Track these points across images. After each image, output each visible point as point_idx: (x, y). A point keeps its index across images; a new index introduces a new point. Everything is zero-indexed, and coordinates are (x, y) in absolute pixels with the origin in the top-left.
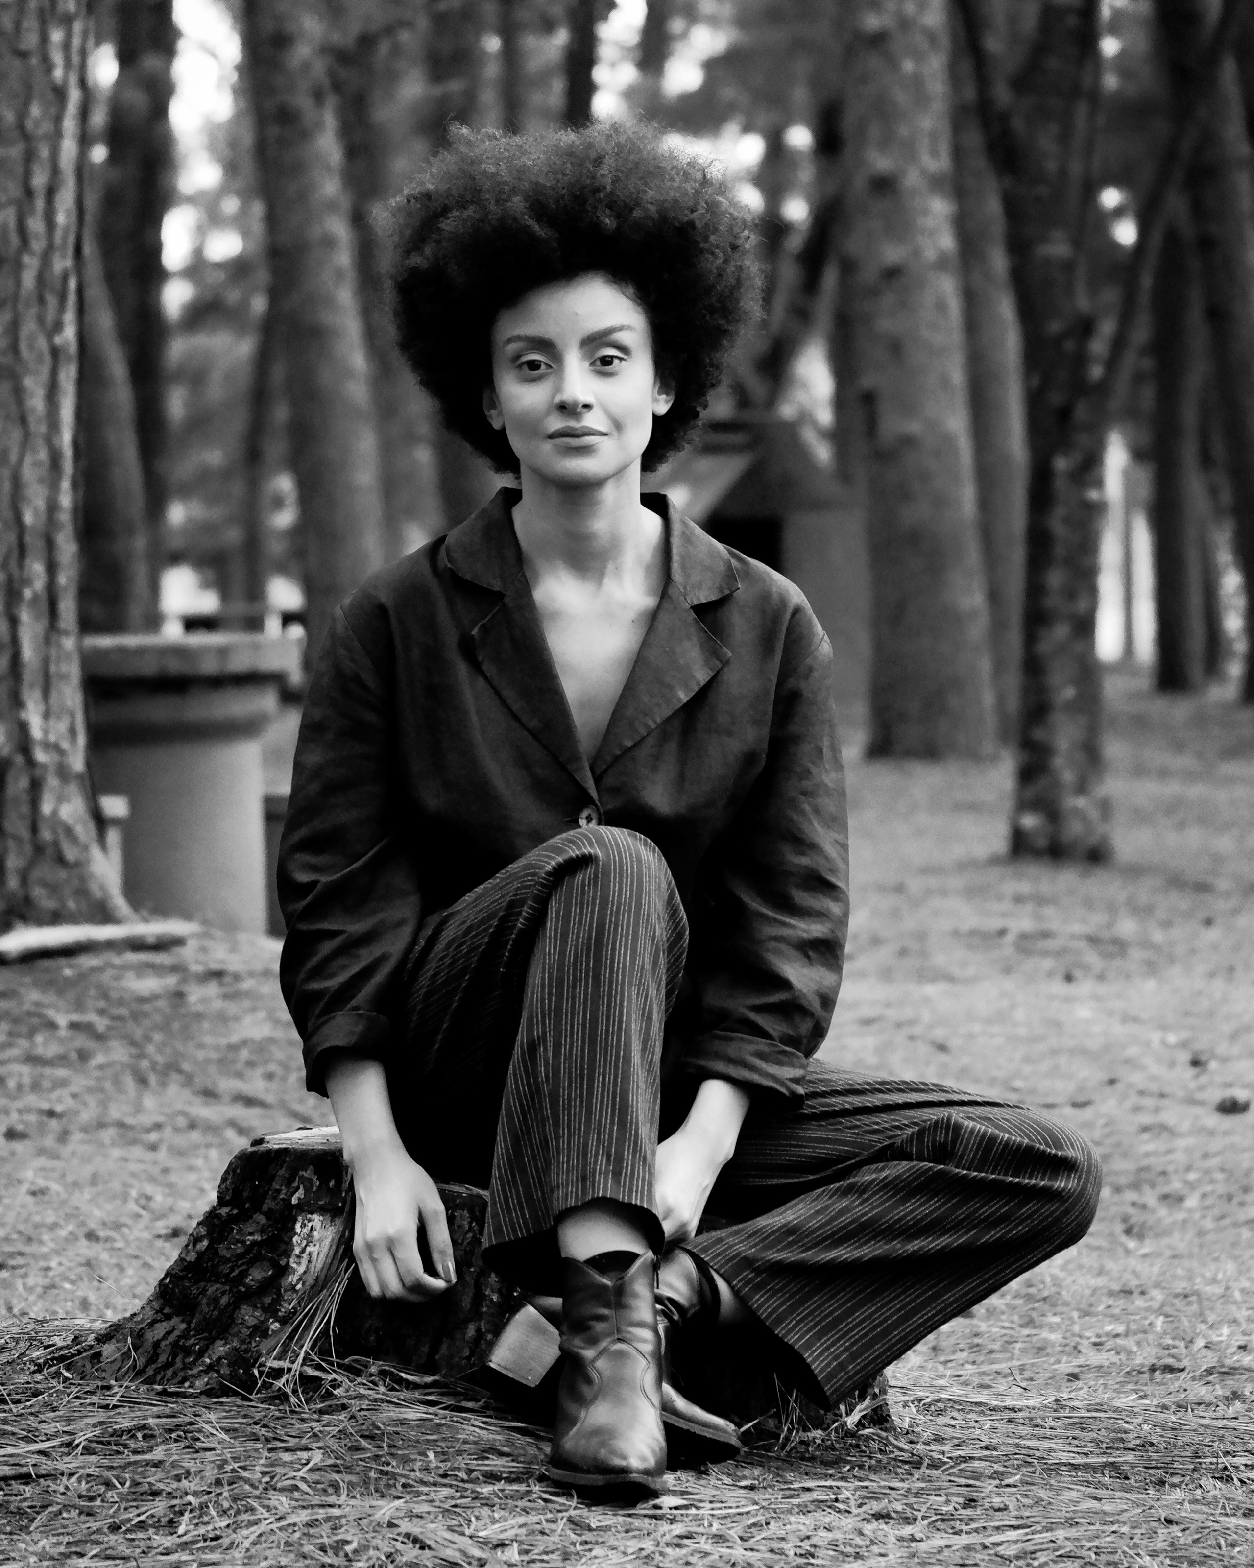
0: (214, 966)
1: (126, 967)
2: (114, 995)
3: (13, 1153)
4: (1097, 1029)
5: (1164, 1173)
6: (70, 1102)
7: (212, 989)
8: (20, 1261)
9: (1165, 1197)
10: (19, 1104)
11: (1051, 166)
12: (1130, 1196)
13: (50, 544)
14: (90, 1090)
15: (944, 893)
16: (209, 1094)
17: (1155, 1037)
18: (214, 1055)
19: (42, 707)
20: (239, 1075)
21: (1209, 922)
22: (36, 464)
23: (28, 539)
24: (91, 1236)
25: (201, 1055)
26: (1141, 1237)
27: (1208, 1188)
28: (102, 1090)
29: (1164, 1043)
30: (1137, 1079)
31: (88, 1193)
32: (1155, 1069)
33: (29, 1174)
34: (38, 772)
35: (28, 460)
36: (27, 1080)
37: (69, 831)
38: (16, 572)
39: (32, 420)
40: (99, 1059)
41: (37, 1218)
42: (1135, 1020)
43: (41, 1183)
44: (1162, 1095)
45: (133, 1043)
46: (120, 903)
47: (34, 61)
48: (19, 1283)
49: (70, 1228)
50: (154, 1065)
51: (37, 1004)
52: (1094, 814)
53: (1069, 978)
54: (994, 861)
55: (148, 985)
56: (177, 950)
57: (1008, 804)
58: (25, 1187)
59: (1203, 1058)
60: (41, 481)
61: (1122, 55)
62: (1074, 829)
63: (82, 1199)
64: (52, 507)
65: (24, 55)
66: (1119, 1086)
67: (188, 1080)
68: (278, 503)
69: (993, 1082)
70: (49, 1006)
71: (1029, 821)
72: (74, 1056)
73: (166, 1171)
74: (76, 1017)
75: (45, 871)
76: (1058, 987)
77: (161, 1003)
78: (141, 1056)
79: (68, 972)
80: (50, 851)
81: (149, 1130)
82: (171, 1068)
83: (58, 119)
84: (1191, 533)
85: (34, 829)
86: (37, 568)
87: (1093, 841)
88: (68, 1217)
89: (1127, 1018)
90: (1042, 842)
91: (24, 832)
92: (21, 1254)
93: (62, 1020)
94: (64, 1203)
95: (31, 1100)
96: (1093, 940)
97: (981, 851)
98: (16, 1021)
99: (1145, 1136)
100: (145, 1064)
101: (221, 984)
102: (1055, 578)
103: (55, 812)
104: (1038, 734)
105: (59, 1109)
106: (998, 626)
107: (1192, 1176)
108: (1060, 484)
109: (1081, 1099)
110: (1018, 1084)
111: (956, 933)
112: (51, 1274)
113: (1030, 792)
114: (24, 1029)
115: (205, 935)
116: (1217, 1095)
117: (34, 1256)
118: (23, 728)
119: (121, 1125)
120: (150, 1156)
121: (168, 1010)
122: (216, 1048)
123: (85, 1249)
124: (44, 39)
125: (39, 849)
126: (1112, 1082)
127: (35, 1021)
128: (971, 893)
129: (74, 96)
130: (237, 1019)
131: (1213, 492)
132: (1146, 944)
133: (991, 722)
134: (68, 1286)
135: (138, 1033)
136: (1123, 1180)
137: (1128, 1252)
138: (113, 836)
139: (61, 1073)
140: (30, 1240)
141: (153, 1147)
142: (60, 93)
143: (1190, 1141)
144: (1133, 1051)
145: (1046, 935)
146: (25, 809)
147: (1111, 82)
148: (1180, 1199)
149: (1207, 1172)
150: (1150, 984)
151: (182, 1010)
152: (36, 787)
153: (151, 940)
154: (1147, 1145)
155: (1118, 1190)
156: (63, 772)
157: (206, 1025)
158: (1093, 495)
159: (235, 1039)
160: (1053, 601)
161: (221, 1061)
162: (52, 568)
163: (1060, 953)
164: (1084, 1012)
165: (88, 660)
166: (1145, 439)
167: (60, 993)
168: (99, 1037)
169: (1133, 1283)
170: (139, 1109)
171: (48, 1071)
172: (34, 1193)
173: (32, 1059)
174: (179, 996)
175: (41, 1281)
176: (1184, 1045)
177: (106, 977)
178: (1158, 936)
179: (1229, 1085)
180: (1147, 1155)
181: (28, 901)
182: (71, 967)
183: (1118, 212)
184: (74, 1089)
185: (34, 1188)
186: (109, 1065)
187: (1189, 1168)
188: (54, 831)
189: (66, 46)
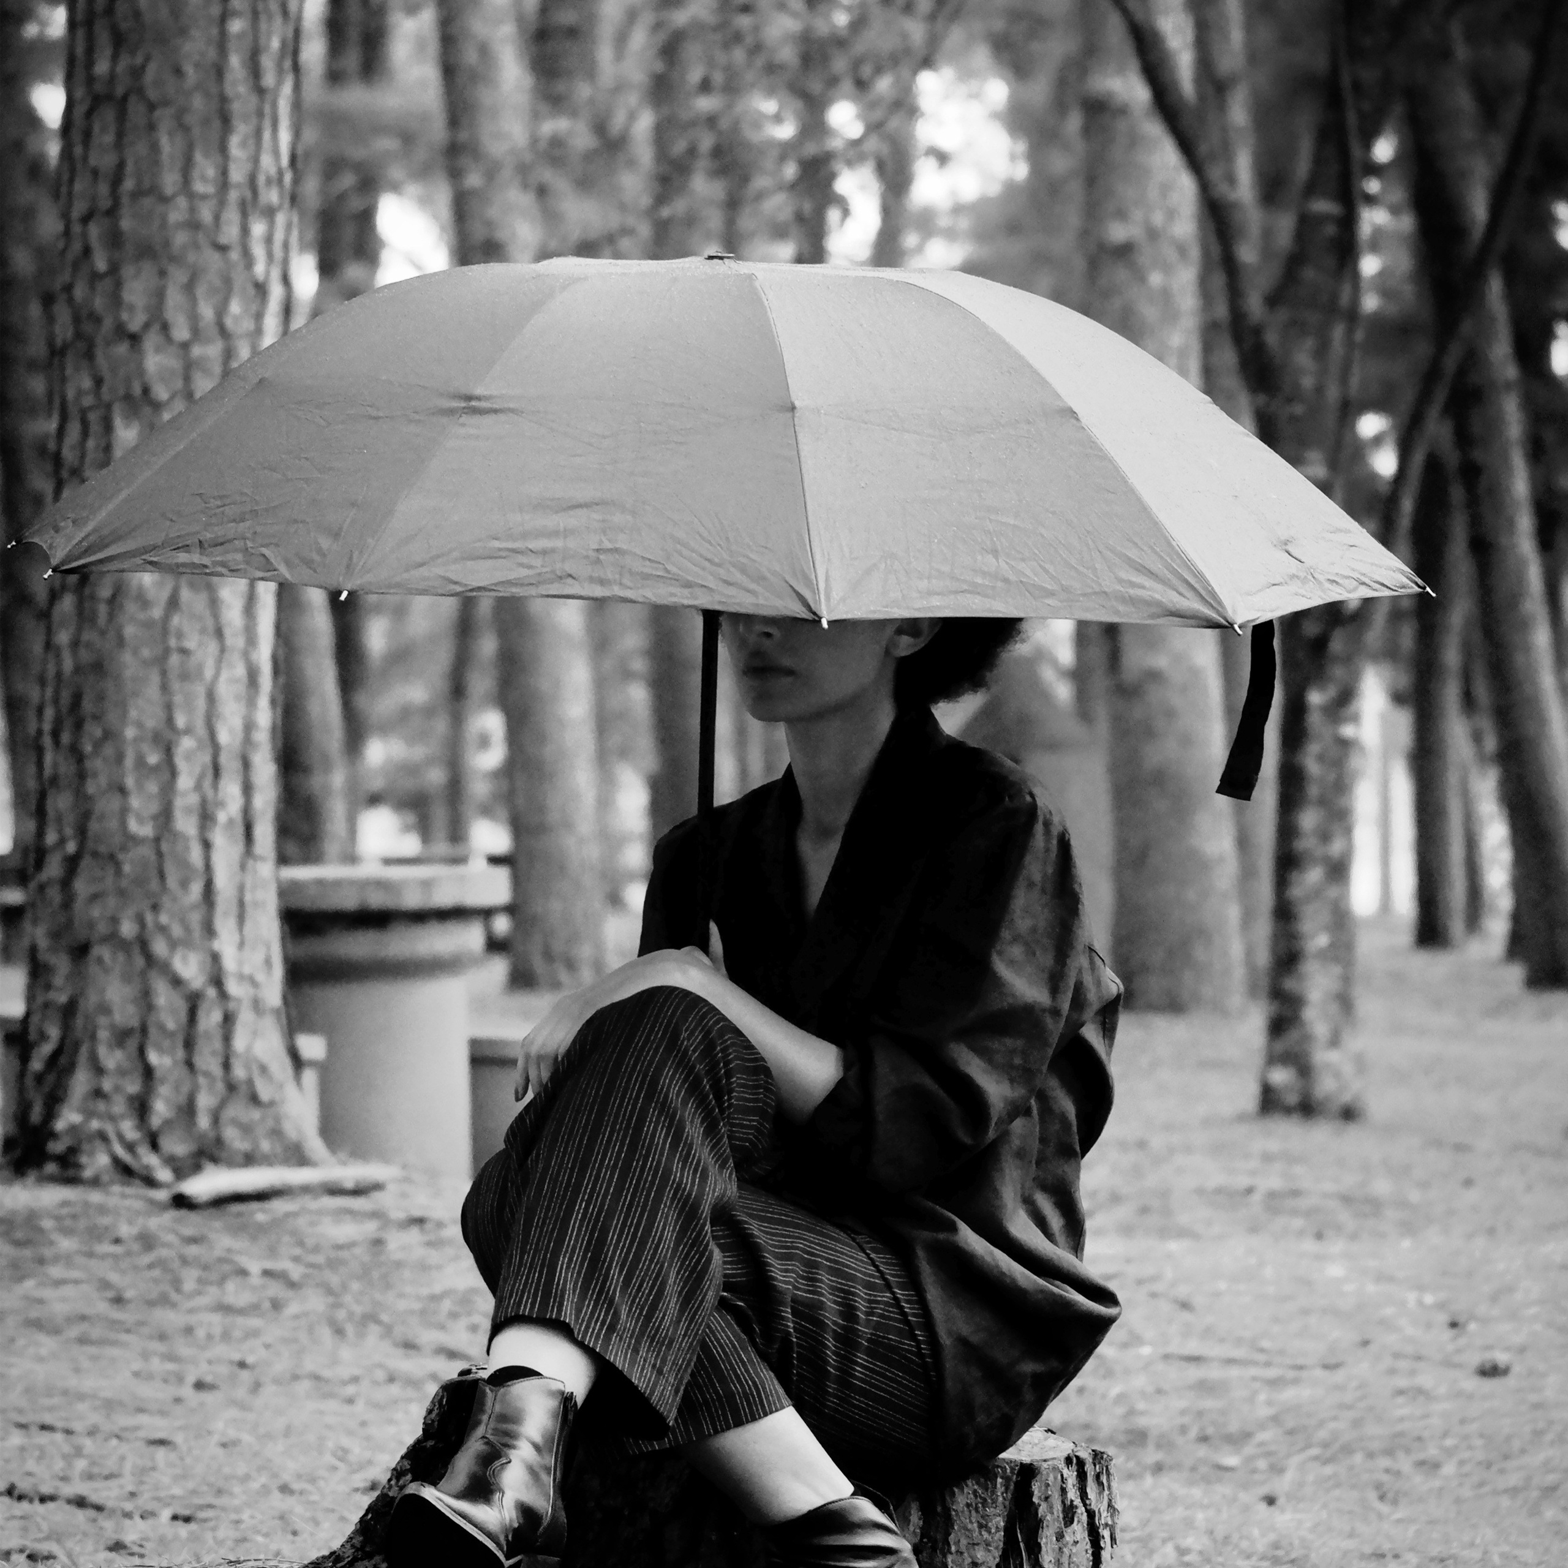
0: (417, 1213)
1: (320, 1212)
2: (310, 1242)
3: (202, 1404)
4: (1349, 1288)
5: (1419, 1439)
6: (263, 1353)
7: (414, 1235)
8: (209, 1514)
9: (1421, 1464)
10: (209, 1354)
11: (1307, 382)
12: (1384, 1462)
13: (246, 764)
14: (285, 1341)
15: (1188, 1149)
16: (409, 1346)
17: (1411, 1297)
18: (417, 1306)
19: (236, 938)
20: (442, 1327)
21: (1468, 1183)
22: (233, 681)
23: (223, 759)
24: (285, 1489)
25: (402, 1305)
26: (1395, 1502)
27: (1466, 1455)
28: (295, 1340)
29: (1420, 1303)
30: (1391, 1339)
31: (280, 1447)
32: (1410, 1331)
33: (219, 1425)
34: (232, 1005)
35: (224, 676)
36: (217, 1331)
37: (264, 1069)
38: (210, 793)
39: (227, 632)
40: (293, 1309)
41: (227, 1470)
42: (1391, 1279)
43: (232, 1433)
44: (1419, 1358)
45: (329, 1291)
46: (315, 1145)
47: (235, 255)
48: (209, 1536)
49: (263, 1480)
50: (351, 1315)
51: (229, 1250)
52: (1348, 1069)
53: (1319, 1236)
54: (1241, 1118)
55: (346, 1231)
56: (376, 1195)
57: (1257, 1059)
58: (216, 1438)
59: (1461, 1319)
60: (237, 698)
61: (1382, 274)
62: (1325, 1086)
63: (275, 1450)
64: (249, 727)
65: (223, 249)
66: (1373, 1348)
67: (388, 1331)
68: (484, 742)
69: (1239, 1342)
70: (240, 1253)
71: (1280, 1076)
72: (267, 1305)
73: (363, 1424)
74: (269, 1265)
75: (237, 1110)
76: (1309, 1245)
77: (357, 1251)
78: (337, 1306)
79: (260, 1217)
80: (243, 1089)
81: (345, 1383)
82: (369, 1318)
83: (259, 317)
84: (1452, 778)
85: (227, 1066)
86: (231, 790)
87: (1346, 1098)
88: (260, 1469)
89: (1382, 1277)
90: (1292, 1099)
91: (216, 1070)
92: (210, 1506)
93: (255, 1267)
94: (256, 1454)
95: (220, 1350)
96: (1346, 1199)
97: (1227, 1109)
98: (206, 1268)
99: (1400, 1400)
100: (341, 1314)
101: (422, 1230)
102: (1308, 819)
103: (249, 1049)
104: (1289, 984)
105: (250, 1360)
106: (1247, 873)
107: (1449, 1442)
108: (1315, 720)
109: (1333, 1361)
110: (1265, 1344)
111: (1200, 1191)
112: (243, 1526)
113: (1280, 1046)
114: (214, 1276)
115: (407, 1180)
116: (1476, 1359)
117: (224, 1509)
118: (216, 958)
119: (317, 1378)
120: (347, 1408)
121: (366, 1258)
122: (418, 1298)
123: (278, 1501)
124: (245, 231)
125: (231, 1087)
126: (1365, 1343)
127: (227, 1268)
128: (1217, 1150)
129: (276, 292)
130: (439, 1267)
131: (1477, 738)
132: (1402, 1204)
133: (1239, 974)
134: (260, 1539)
135: (334, 1280)
136: (1375, 1445)
137: (1380, 1517)
138: (310, 1077)
139: (254, 1322)
140: (220, 1492)
141: (350, 1401)
142: (261, 289)
143: (1446, 1406)
144: (1389, 1311)
145: (1296, 1193)
146: (218, 1044)
147: (1370, 303)
148: (1436, 1466)
149: (1466, 1437)
150: (1406, 1243)
151: (383, 1258)
152: (228, 1020)
153: (349, 1185)
154: (1403, 1409)
155: (1371, 1455)
156: (257, 1006)
157: (407, 1274)
158: (1348, 731)
159: (437, 1289)
160: (1306, 843)
161: (423, 1312)
162: (248, 789)
163: (1309, 1213)
164: (1335, 1271)
165: (285, 891)
166: (1404, 680)
167: (254, 1238)
168: (292, 1285)
169: (1386, 1546)
170: (335, 1361)
171: (240, 1321)
172: (224, 1445)
173: (225, 1309)
174: (378, 1243)
175: (233, 1534)
176: (1441, 1306)
177: (301, 1222)
178: (1414, 1196)
179: (1489, 1348)
180: (1402, 1419)
181: (219, 1141)
182: (264, 1211)
183: (1377, 441)
184: (268, 1338)
185: (224, 1440)
186: (306, 1314)
187: (1445, 1434)
188: (248, 1067)
189: (269, 240)
